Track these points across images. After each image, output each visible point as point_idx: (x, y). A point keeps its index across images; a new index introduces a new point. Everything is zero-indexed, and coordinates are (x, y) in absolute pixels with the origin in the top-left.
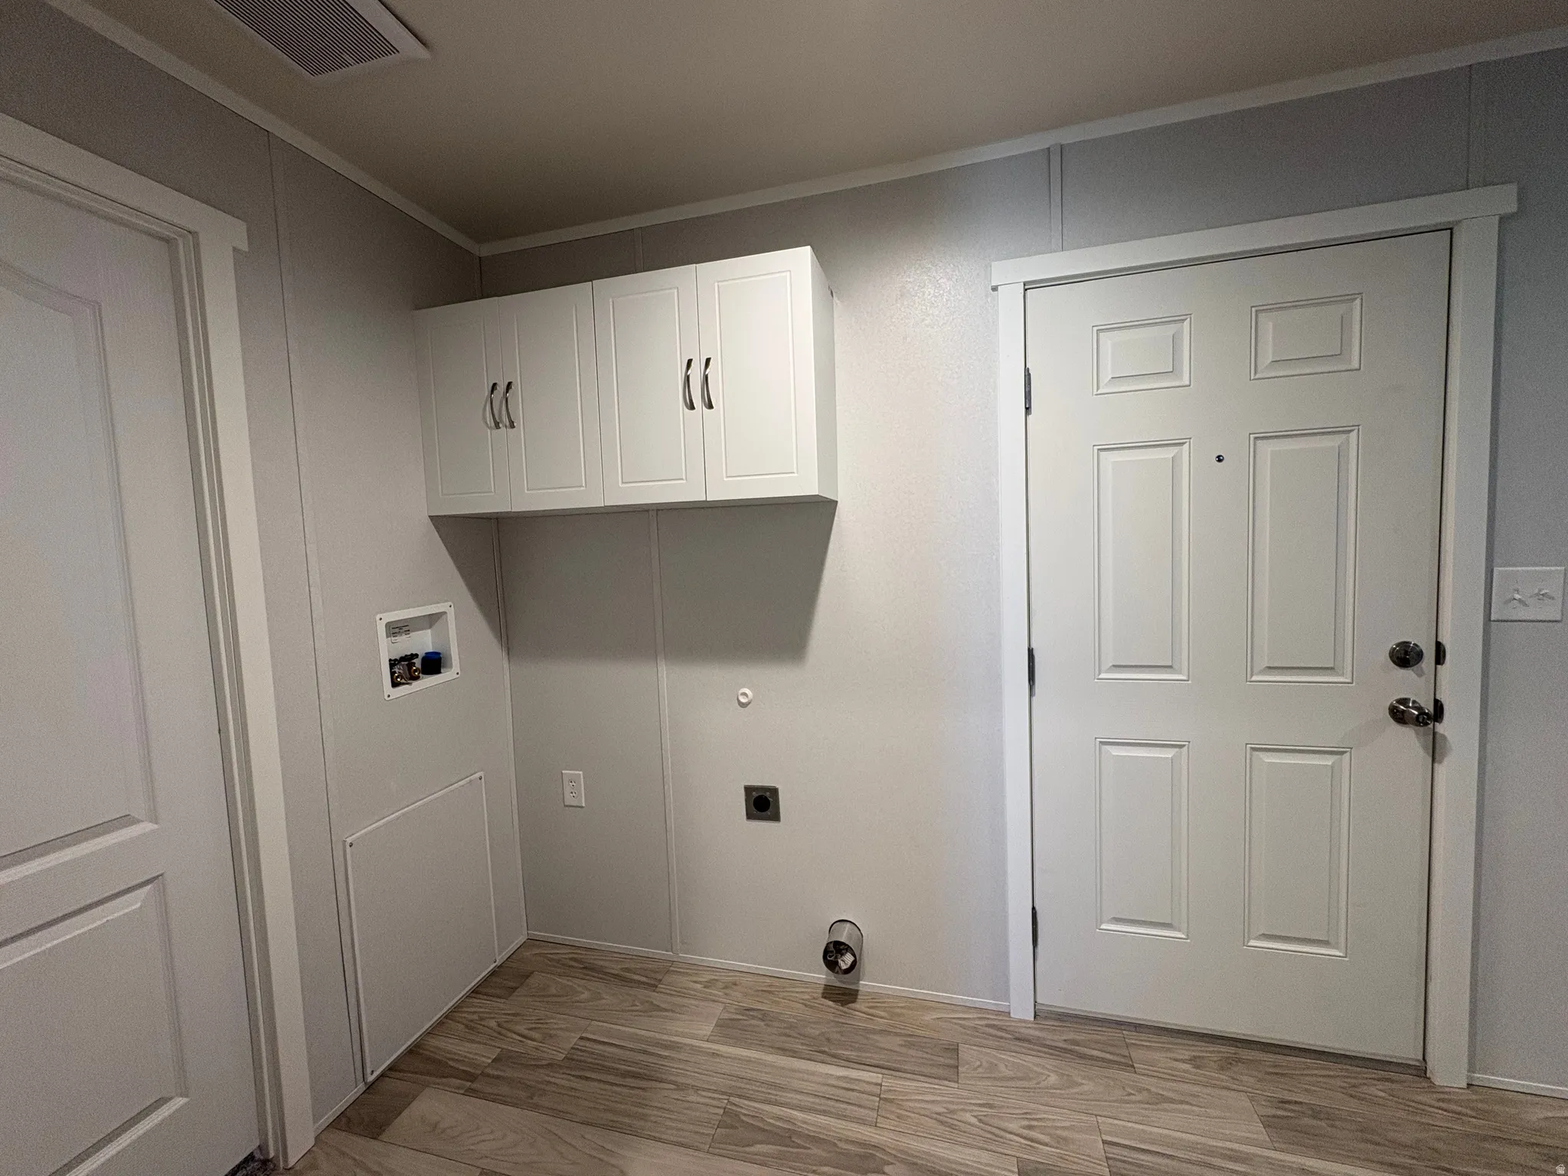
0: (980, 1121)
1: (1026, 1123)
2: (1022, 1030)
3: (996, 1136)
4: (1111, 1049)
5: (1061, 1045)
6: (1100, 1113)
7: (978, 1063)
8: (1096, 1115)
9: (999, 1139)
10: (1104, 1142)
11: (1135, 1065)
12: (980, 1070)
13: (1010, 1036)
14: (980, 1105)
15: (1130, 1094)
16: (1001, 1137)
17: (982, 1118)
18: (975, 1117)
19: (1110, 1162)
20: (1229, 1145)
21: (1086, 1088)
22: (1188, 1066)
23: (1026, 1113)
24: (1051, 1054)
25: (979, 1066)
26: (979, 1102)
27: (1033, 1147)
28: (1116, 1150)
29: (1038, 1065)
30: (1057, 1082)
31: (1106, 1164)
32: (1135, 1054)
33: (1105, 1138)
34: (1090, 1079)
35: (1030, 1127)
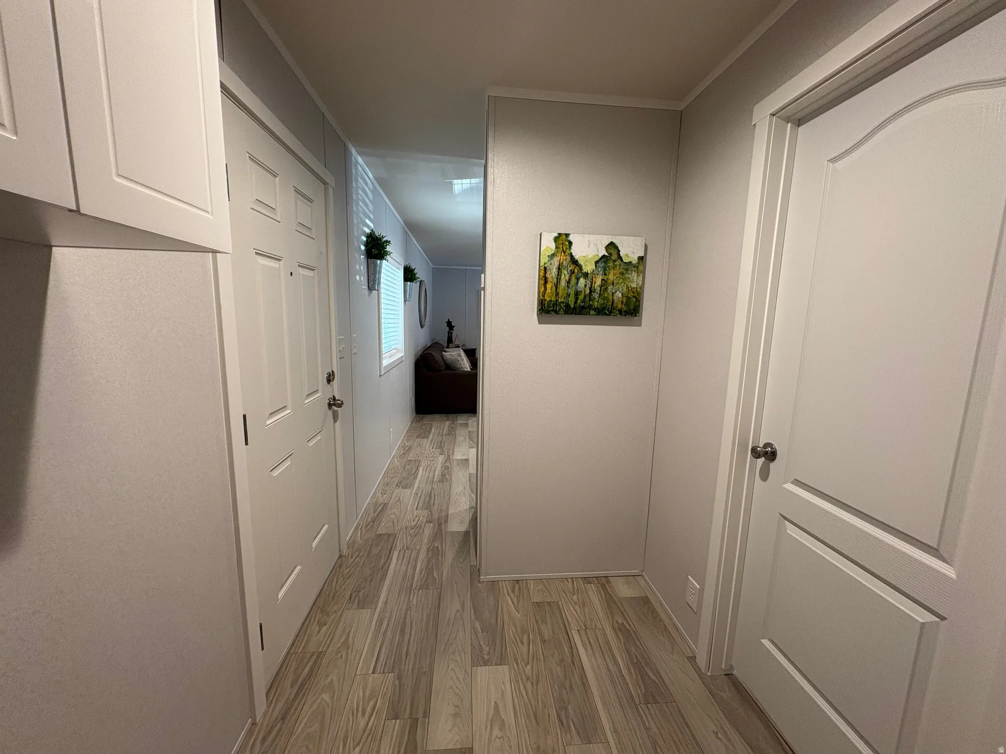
0: (358, 744)
1: (360, 714)
2: (275, 715)
3: (369, 734)
4: (305, 661)
5: (295, 691)
6: (354, 672)
7: (304, 748)
8: (356, 674)
9: (372, 731)
10: (374, 673)
11: (320, 651)
12: (311, 746)
13: (279, 725)
14: (344, 746)
15: (341, 656)
16: (371, 730)
17: (355, 743)
18: (354, 749)
19: (386, 671)
20: (374, 623)
21: (335, 678)
22: (323, 628)
23: (353, 714)
24: (303, 696)
25: (307, 747)
26: (341, 747)
27: (378, 710)
28: (379, 666)
29: (312, 704)
30: (328, 694)
31: (387, 674)
32: (311, 648)
33: (371, 671)
34: (327, 676)
35: (364, 714)
